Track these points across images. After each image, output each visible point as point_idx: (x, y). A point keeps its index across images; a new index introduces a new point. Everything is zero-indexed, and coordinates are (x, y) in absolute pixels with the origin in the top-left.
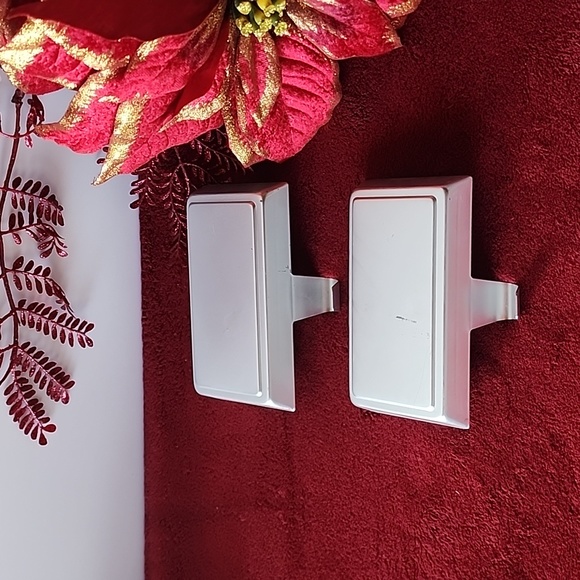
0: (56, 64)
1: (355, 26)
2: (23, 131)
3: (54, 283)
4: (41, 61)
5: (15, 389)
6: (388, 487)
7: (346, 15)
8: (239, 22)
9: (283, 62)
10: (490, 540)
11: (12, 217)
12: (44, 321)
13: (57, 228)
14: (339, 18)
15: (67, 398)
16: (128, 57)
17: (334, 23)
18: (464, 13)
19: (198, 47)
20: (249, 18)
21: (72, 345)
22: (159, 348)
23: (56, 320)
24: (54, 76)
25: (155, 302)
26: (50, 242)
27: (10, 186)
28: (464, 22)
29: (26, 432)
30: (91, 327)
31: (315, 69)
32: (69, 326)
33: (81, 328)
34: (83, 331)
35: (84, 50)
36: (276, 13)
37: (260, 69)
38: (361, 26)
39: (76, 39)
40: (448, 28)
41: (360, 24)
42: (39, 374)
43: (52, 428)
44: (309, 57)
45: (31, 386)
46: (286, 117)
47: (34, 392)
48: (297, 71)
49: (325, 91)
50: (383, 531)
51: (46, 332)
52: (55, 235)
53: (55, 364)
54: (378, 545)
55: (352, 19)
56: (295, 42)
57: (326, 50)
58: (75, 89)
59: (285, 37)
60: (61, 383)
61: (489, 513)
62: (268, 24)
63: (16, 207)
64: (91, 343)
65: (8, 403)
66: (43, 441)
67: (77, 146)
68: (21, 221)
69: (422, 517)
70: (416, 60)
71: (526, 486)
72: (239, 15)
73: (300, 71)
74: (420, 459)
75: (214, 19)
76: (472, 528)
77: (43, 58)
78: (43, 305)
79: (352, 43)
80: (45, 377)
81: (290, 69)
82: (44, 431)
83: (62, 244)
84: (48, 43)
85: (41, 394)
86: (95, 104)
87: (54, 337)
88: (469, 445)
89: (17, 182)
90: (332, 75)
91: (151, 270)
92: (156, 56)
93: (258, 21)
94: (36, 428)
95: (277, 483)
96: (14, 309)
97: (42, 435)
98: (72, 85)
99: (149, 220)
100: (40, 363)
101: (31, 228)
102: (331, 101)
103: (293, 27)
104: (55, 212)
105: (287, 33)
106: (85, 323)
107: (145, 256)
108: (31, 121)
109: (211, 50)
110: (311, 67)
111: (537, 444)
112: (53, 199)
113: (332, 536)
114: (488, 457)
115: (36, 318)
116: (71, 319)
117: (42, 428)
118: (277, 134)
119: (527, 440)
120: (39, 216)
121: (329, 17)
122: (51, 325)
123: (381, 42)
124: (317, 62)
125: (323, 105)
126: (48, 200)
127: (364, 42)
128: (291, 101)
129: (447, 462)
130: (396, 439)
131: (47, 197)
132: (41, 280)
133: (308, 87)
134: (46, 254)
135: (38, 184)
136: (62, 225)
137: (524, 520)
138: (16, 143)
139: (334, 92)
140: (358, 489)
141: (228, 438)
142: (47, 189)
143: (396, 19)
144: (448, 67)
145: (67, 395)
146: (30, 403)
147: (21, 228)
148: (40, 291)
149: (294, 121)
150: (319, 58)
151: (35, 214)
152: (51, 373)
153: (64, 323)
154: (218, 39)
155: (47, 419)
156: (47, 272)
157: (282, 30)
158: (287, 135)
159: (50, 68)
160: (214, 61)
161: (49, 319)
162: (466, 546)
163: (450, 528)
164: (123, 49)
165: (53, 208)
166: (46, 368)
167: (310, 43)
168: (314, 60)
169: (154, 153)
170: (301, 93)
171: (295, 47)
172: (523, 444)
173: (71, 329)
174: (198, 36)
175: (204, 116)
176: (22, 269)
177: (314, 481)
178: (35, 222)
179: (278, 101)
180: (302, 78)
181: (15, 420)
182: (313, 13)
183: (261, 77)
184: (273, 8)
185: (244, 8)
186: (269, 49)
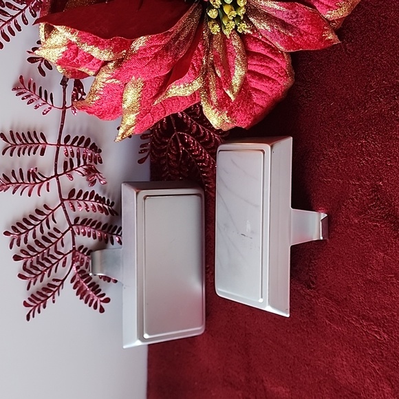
0: (78, 58)
1: (301, 27)
4: (67, 56)
5: (77, 279)
7: (292, 18)
8: (210, 24)
9: (248, 54)
11: (66, 163)
12: (92, 231)
14: (289, 21)
16: (125, 51)
17: (284, 25)
19: (179, 43)
23: (100, 229)
24: (79, 66)
27: (62, 142)
29: (90, 305)
31: (271, 59)
32: (110, 231)
35: (91, 47)
36: (238, 16)
37: (230, 58)
38: (304, 27)
39: (85, 39)
41: (304, 24)
43: (107, 300)
44: (266, 50)
45: (88, 275)
46: (250, 95)
48: (257, 60)
49: (279, 76)
51: (95, 238)
55: (297, 21)
56: (256, 38)
57: (278, 45)
59: (248, 35)
62: (232, 24)
63: (67, 156)
65: (74, 288)
66: (102, 310)
68: (72, 165)
70: (349, 54)
72: (210, 19)
73: (260, 60)
77: (68, 54)
78: (91, 220)
79: (298, 39)
81: (252, 58)
82: (102, 303)
84: (71, 43)
87: (100, 240)
89: (67, 138)
90: (285, 64)
92: (145, 50)
93: (225, 22)
94: (96, 302)
96: (71, 226)
97: (101, 306)
101: (80, 169)
102: (285, 83)
103: (254, 28)
105: (249, 32)
109: (188, 45)
110: (268, 57)
115: (87, 229)
117: (101, 301)
118: (243, 107)
120: (84, 160)
121: (280, 20)
122: (97, 232)
123: (322, 39)
124: (272, 54)
125: (279, 86)
126: (90, 149)
127: (308, 39)
128: (254, 83)
131: (89, 146)
133: (266, 73)
134: (92, 184)
135: (83, 138)
136: (101, 163)
138: (64, 113)
139: (287, 77)
142: (89, 140)
143: (333, 21)
144: (373, 61)
146: (89, 287)
147: (72, 170)
149: (255, 96)
150: (274, 50)
151: (81, 159)
153: (106, 230)
154: (194, 37)
155: (103, 295)
157: (244, 28)
158: (251, 108)
159: (75, 61)
161: (96, 229)
164: (121, 45)
167: (267, 40)
168: (270, 52)
169: (157, 120)
170: (261, 77)
171: (256, 42)
173: (111, 234)
174: (179, 35)
175: (188, 93)
176: (75, 197)
178: (82, 164)
179: (244, 83)
180: (262, 66)
181: (81, 298)
182: (268, 17)
183: (231, 64)
184: (234, 13)
185: (213, 14)
186: (236, 43)
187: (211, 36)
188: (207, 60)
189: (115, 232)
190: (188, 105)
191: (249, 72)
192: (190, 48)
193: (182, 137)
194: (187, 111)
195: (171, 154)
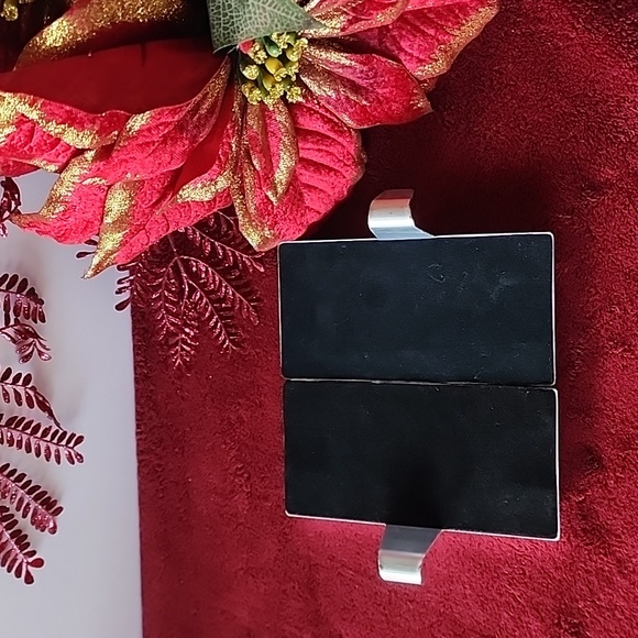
0: (32, 145)
1: (380, 91)
3: (36, 393)
4: (14, 142)
7: (368, 78)
8: (245, 89)
9: (299, 133)
12: (25, 437)
13: (38, 326)
14: (360, 82)
15: (55, 527)
16: (116, 133)
17: (355, 88)
18: (501, 73)
19: (199, 118)
20: (257, 84)
21: (59, 463)
22: (159, 466)
23: (39, 435)
24: (31, 158)
25: (152, 413)
26: (30, 345)
28: (501, 84)
29: (9, 570)
30: (80, 439)
31: (334, 140)
32: (55, 441)
33: (69, 442)
34: (71, 445)
35: (63, 126)
36: (288, 76)
37: (272, 141)
38: (385, 90)
39: (53, 114)
40: (484, 91)
41: (384, 87)
42: (21, 500)
43: (39, 563)
44: (327, 126)
45: (12, 516)
46: (301, 194)
47: (16, 522)
48: (313, 142)
49: (345, 165)
51: (28, 450)
52: (35, 335)
53: (40, 487)
55: (375, 82)
56: (311, 109)
57: (346, 119)
58: (56, 172)
59: (299, 104)
60: (47, 509)
62: (280, 89)
64: (81, 459)
66: (29, 579)
67: (62, 237)
70: (448, 127)
71: (592, 623)
72: (245, 80)
73: (317, 143)
74: (468, 592)
75: (216, 86)
77: (17, 137)
78: (24, 419)
79: (375, 109)
80: (28, 504)
81: (306, 140)
82: (29, 567)
83: (44, 347)
84: (22, 120)
85: (25, 524)
86: (80, 191)
87: (38, 455)
88: (524, 574)
90: (352, 146)
91: (146, 375)
92: (149, 130)
93: (268, 86)
94: (21, 565)
95: (301, 625)
97: (28, 573)
98: (53, 168)
99: (143, 317)
100: (23, 487)
101: (8, 330)
102: (352, 176)
103: (308, 93)
104: (35, 309)
105: (300, 99)
106: (73, 435)
107: (139, 358)
108: (5, 207)
109: (213, 121)
110: (329, 138)
111: (603, 571)
112: (32, 294)
114: (547, 588)
115: (16, 437)
116: (57, 432)
117: (28, 563)
118: (291, 213)
119: (591, 566)
120: (17, 315)
121: (348, 80)
122: (33, 440)
123: (409, 108)
124: (335, 132)
125: (344, 181)
126: (28, 294)
127: (390, 108)
128: (307, 177)
129: (501, 595)
130: (440, 569)
131: (24, 293)
132: (21, 390)
133: (326, 161)
134: (26, 358)
135: (15, 278)
136: (43, 321)
139: (356, 166)
140: (396, 629)
141: (241, 572)
142: (25, 282)
143: (425, 81)
144: (485, 135)
145: (55, 523)
146: (12, 536)
148: (20, 404)
149: (309, 199)
150: (338, 127)
151: (11, 312)
152: (36, 499)
153: (48, 438)
154: (222, 104)
155: (34, 553)
156: (28, 379)
157: (295, 96)
158: (302, 215)
159: (26, 148)
160: (217, 133)
161: (31, 434)
164: (110, 123)
165: (33, 305)
166: (29, 493)
167: (327, 110)
168: (332, 129)
169: (154, 240)
170: (318, 167)
171: (311, 115)
173: (57, 444)
174: (198, 106)
175: (208, 197)
177: (344, 620)
178: (12, 322)
179: (293, 179)
180: (319, 150)
182: (330, 76)
183: (273, 149)
184: (284, 72)
185: (251, 72)
186: (281, 117)
187: (245, 105)
188: (239, 144)
189: (64, 443)
190: (203, 214)
191: (304, 162)
192: (215, 126)
193: (187, 264)
194: (201, 225)
195: (170, 291)
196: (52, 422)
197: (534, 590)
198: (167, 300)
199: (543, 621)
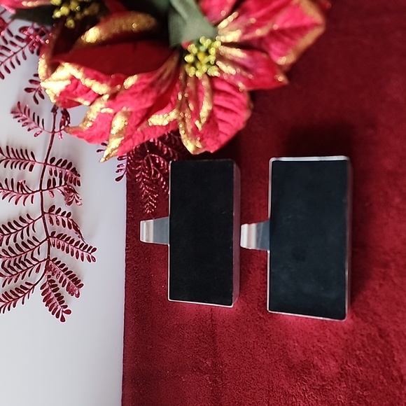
2: (57, 129)
3: (73, 222)
5: (47, 286)
6: (276, 362)
8: (186, 67)
9: (214, 91)
10: (340, 398)
11: (49, 181)
12: (66, 245)
13: (76, 188)
15: (79, 294)
17: (244, 68)
20: (193, 64)
21: (83, 260)
23: (73, 244)
24: (76, 97)
25: (134, 239)
26: (71, 197)
27: (48, 162)
29: (53, 314)
30: (95, 250)
31: (234, 96)
32: (82, 249)
33: (89, 250)
34: (90, 252)
37: (200, 95)
42: (62, 278)
43: (69, 312)
45: (57, 285)
47: (58, 289)
48: (223, 97)
50: (272, 390)
51: (67, 252)
52: (75, 192)
53: (72, 272)
54: (269, 399)
60: (76, 284)
61: (339, 380)
62: (204, 68)
63: (51, 175)
64: (94, 260)
65: (42, 295)
66: (63, 320)
67: (90, 140)
68: (54, 184)
69: (296, 382)
72: (186, 63)
74: (296, 344)
75: (171, 65)
76: (329, 390)
78: (66, 235)
80: (65, 280)
82: (64, 314)
83: (78, 198)
84: (73, 78)
85: (63, 290)
87: (72, 255)
89: (53, 160)
90: (245, 99)
91: (132, 218)
94: (59, 311)
95: (206, 357)
96: (48, 237)
97: (62, 316)
99: (133, 187)
100: (63, 271)
101: (62, 188)
103: (220, 71)
104: (75, 179)
106: (91, 247)
107: (129, 209)
108: (62, 124)
110: (231, 95)
112: (74, 171)
113: (240, 392)
115: (61, 243)
116: (83, 244)
117: (63, 311)
119: (364, 332)
120: (66, 180)
122: (70, 247)
123: (275, 81)
125: (239, 118)
126: (72, 171)
128: (220, 115)
129: (313, 347)
131: (71, 169)
132: (65, 219)
133: (230, 106)
134: (69, 204)
135: (66, 161)
136: (79, 185)
137: (362, 385)
138: (53, 136)
140: (257, 363)
142: (71, 164)
143: (284, 66)
145: (79, 292)
146: (56, 296)
147: (54, 187)
148: (64, 226)
149: (221, 127)
150: (236, 88)
151: (63, 179)
152: (70, 277)
153: (78, 247)
155: (66, 306)
156: (69, 215)
157: (214, 72)
158: (217, 136)
160: (171, 89)
161: (69, 244)
162: (325, 401)
163: (314, 389)
165: (74, 176)
166: (67, 274)
170: (226, 110)
172: (362, 335)
173: (82, 250)
174: (161, 75)
175: (166, 123)
176: (54, 212)
177: (229, 356)
178: (63, 184)
179: (212, 115)
180: (226, 101)
181: (46, 305)
182: (233, 63)
183: (200, 99)
184: (206, 59)
185: (189, 59)
186: (205, 83)
187: (186, 76)
188: (183, 96)
189: (86, 250)
190: (163, 132)
191: (215, 106)
193: (154, 159)
194: (161, 138)
195: (145, 173)
196: (80, 239)
197: (332, 345)
198: (144, 177)
199: (337, 361)
